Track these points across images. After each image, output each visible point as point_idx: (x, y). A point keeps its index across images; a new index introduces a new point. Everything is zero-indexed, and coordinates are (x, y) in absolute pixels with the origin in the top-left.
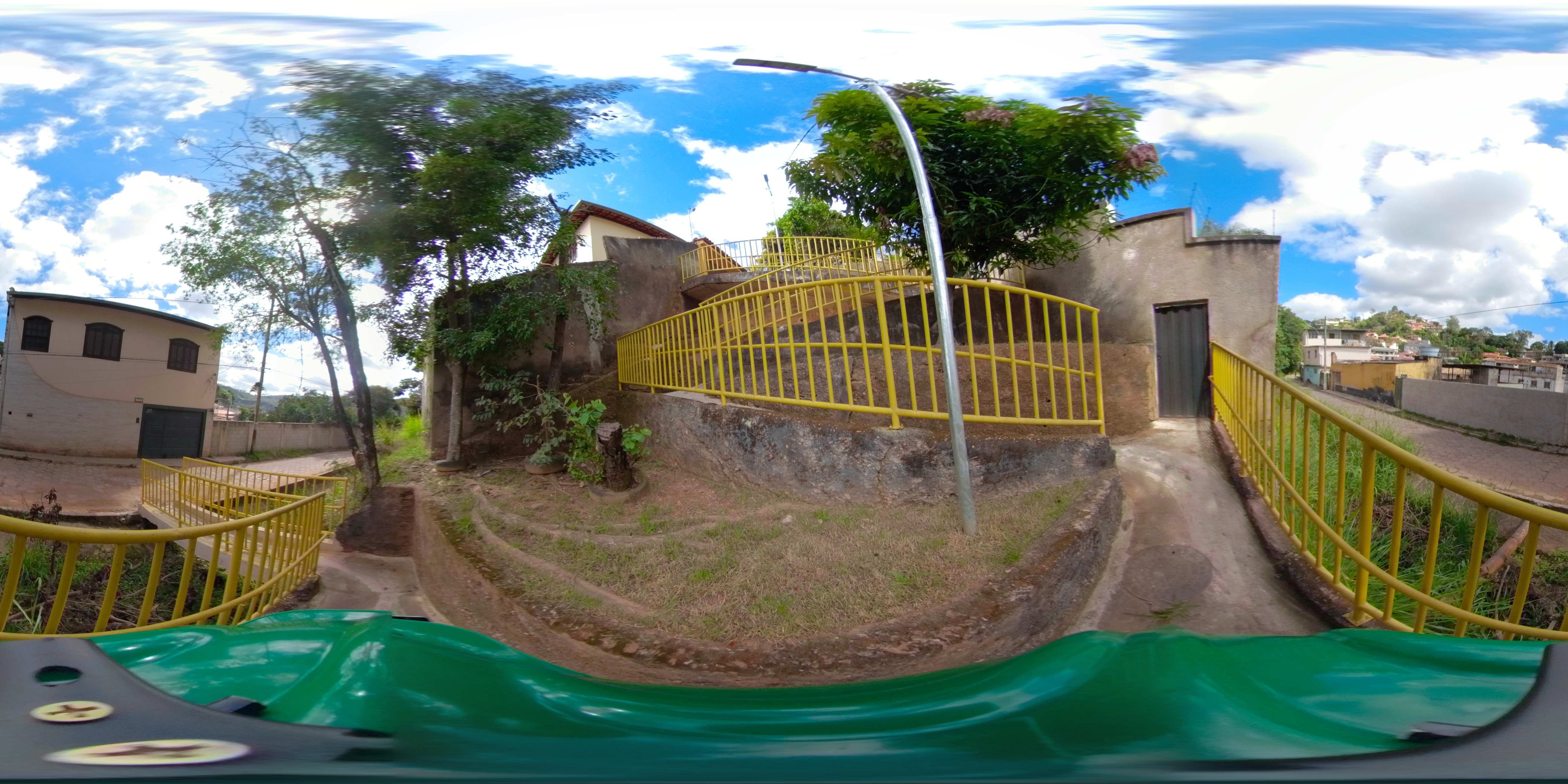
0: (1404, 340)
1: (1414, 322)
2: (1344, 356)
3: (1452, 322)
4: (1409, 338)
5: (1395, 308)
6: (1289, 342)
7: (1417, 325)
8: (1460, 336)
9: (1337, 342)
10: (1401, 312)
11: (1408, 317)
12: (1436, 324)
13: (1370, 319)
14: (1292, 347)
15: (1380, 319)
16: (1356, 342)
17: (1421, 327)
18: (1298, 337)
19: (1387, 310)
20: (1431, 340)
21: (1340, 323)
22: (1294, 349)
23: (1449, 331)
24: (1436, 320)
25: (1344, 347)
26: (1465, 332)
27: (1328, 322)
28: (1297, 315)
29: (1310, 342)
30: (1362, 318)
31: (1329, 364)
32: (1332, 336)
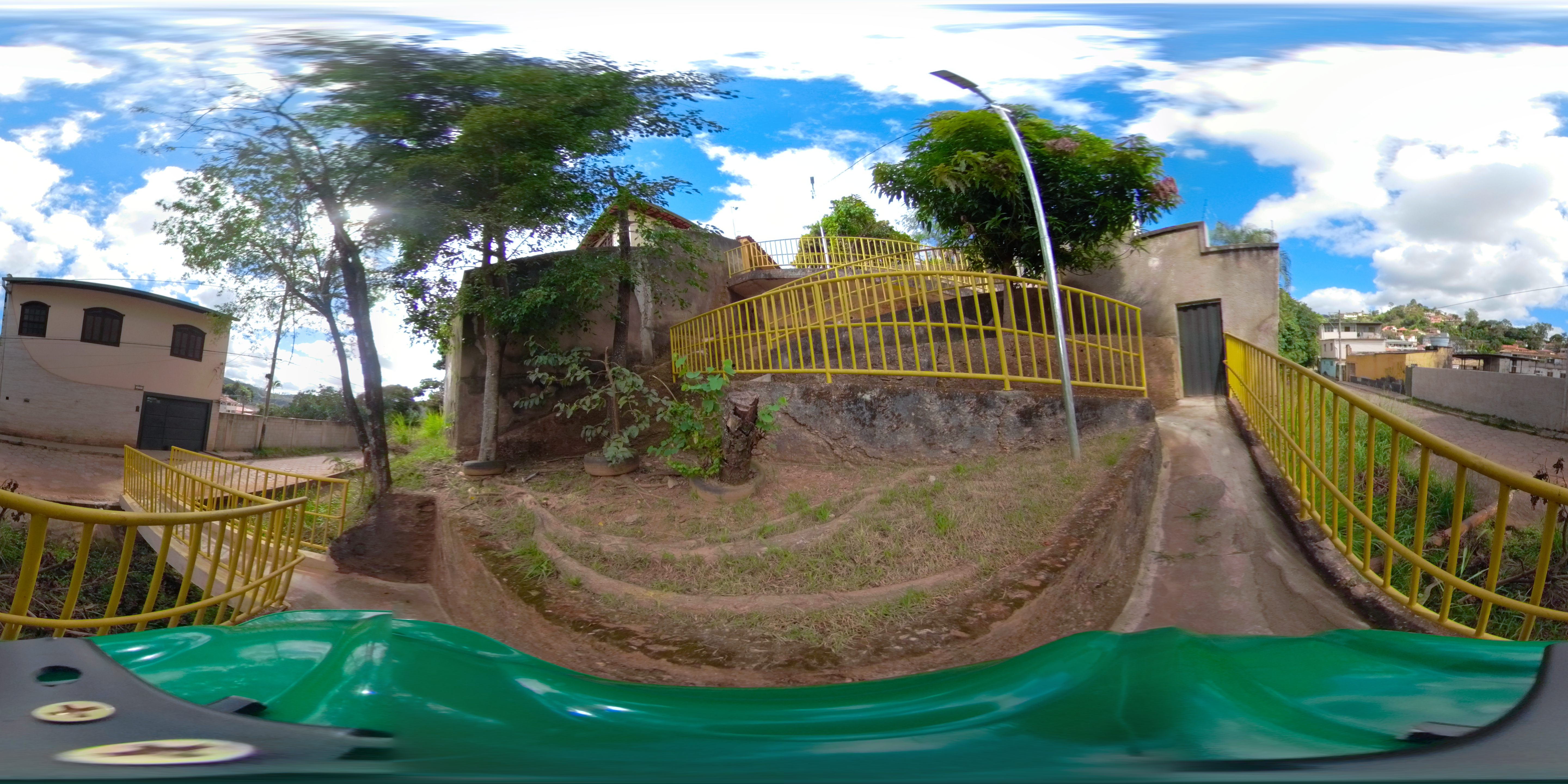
0: (1422, 333)
1: (1433, 314)
2: (1358, 348)
3: (1471, 315)
4: (1428, 331)
5: (1413, 301)
6: (1306, 336)
7: (1435, 318)
8: (1479, 328)
9: (1353, 335)
10: (1419, 305)
11: (1427, 310)
12: (1455, 317)
13: (1389, 312)
14: (1309, 341)
15: (1398, 313)
16: (1371, 335)
17: (1440, 320)
18: (1315, 331)
19: (1406, 303)
20: (1450, 332)
21: (1359, 317)
22: (1311, 343)
23: (1468, 324)
24: (1455, 313)
25: (1359, 339)
26: (1484, 325)
27: (1346, 317)
28: (1313, 310)
29: (1326, 335)
30: (1380, 312)
31: (1344, 356)
32: (1347, 329)
